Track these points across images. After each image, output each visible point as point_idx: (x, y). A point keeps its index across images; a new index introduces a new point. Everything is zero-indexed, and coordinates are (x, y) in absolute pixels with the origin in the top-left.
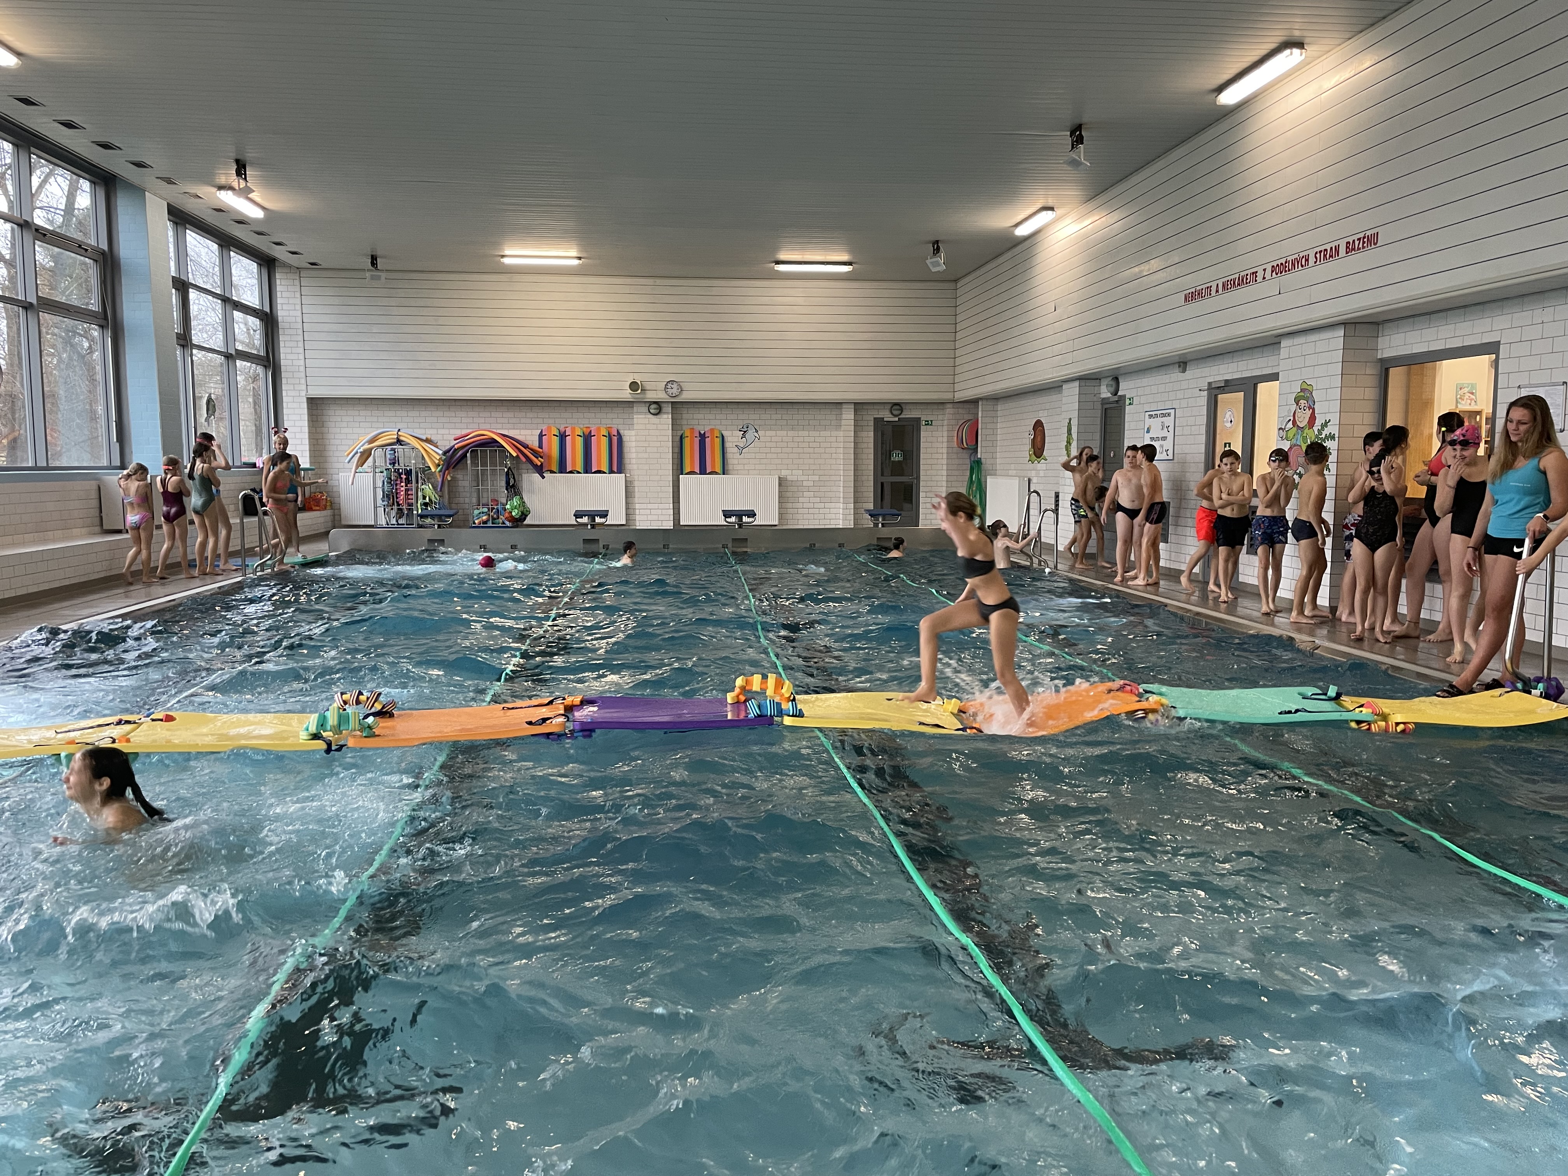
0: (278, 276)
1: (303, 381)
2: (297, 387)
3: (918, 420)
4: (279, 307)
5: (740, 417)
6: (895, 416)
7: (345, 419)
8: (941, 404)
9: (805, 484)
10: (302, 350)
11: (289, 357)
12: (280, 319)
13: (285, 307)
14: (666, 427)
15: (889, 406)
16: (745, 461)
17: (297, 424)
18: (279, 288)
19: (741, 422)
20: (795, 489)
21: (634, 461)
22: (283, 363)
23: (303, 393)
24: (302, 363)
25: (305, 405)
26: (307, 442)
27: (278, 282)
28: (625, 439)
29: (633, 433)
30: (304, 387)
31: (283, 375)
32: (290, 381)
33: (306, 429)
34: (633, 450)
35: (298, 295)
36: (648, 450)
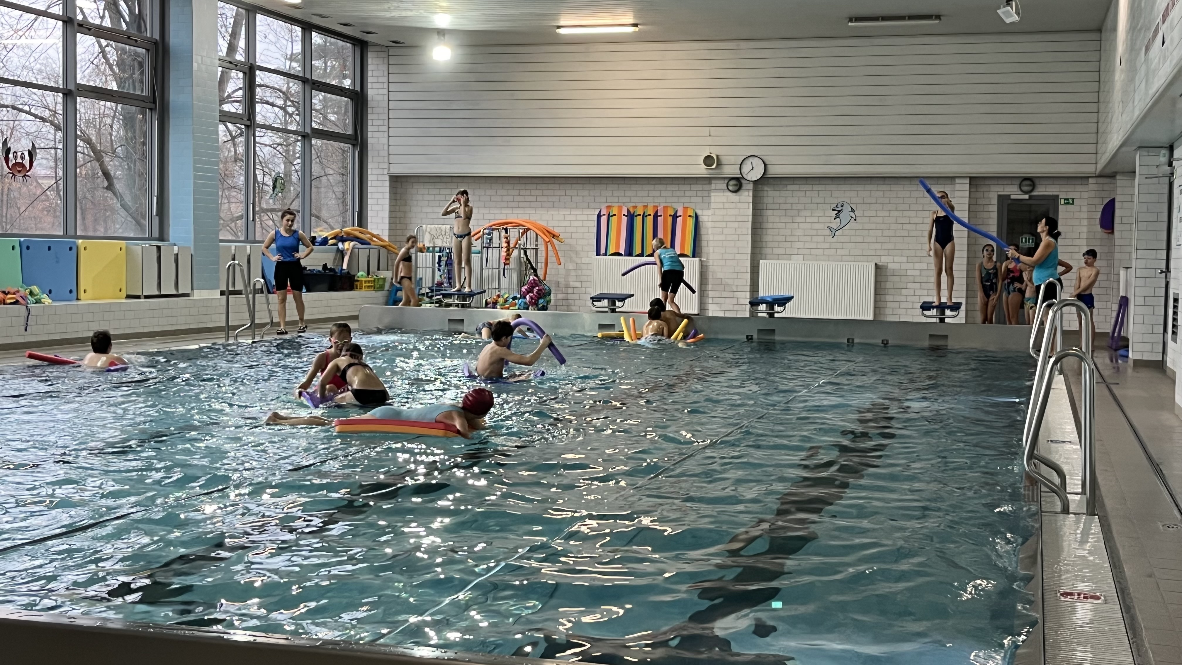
0: (370, 55)
1: (386, 159)
2: (381, 166)
3: (1056, 198)
4: (369, 86)
5: (835, 194)
6: (1025, 193)
7: (426, 197)
8: (1083, 179)
9: (910, 273)
10: (386, 129)
11: (376, 135)
12: (369, 98)
13: (375, 86)
14: (746, 206)
15: (1018, 182)
16: (839, 245)
17: (380, 202)
18: (370, 67)
19: (835, 201)
20: (896, 279)
21: (711, 244)
22: (370, 141)
23: (386, 172)
24: (385, 141)
25: (387, 184)
26: (387, 220)
27: (370, 61)
28: (701, 219)
29: (709, 212)
30: (386, 166)
31: (370, 153)
32: (375, 159)
33: (387, 208)
34: (710, 231)
35: (386, 73)
36: (726, 231)
